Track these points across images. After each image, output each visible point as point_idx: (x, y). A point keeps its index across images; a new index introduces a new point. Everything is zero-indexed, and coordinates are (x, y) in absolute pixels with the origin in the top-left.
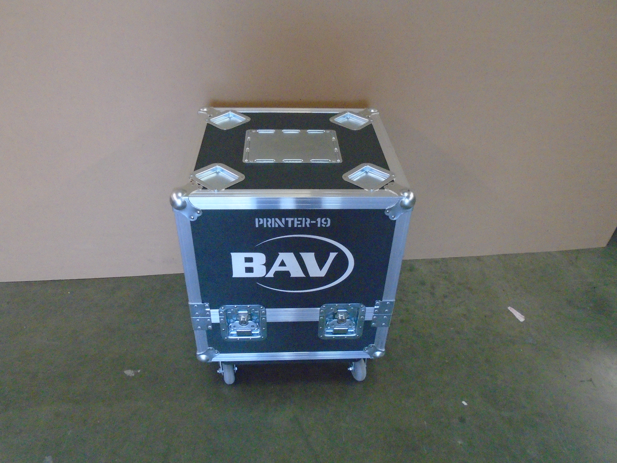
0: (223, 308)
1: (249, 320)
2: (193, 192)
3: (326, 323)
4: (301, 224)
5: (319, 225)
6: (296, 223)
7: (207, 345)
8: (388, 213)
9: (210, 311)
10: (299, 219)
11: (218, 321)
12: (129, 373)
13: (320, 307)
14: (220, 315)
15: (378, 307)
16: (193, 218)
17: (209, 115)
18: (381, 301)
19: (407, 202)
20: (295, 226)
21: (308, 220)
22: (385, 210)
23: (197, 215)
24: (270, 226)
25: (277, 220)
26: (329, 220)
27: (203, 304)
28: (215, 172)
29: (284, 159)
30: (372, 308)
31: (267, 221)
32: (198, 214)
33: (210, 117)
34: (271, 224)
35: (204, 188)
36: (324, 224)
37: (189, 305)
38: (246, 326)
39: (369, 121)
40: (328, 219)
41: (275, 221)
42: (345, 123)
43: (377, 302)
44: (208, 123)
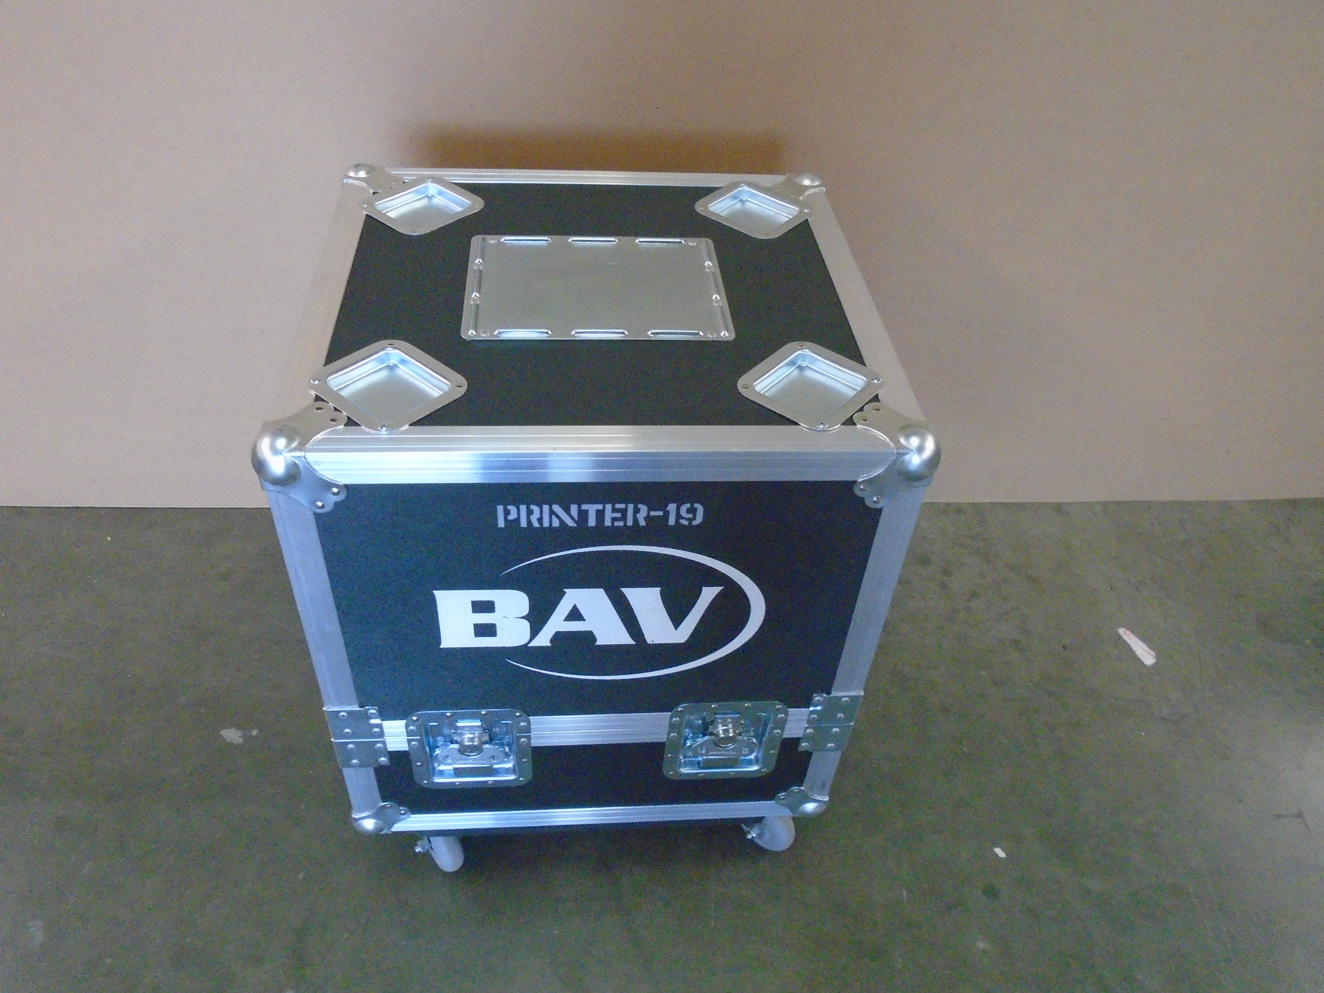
0: (415, 718)
1: (486, 743)
2: (319, 436)
3: (685, 743)
4: (624, 518)
5: (672, 521)
6: (609, 515)
7: (379, 798)
8: (862, 490)
9: (381, 724)
10: (618, 506)
11: (404, 747)
12: (232, 735)
13: (671, 712)
14: (409, 733)
15: (819, 708)
16: (323, 507)
17: (372, 191)
18: (827, 696)
19: (915, 461)
20: (608, 523)
21: (644, 509)
22: (855, 482)
23: (331, 500)
24: (536, 524)
25: (556, 508)
26: (700, 508)
27: (362, 709)
28: (384, 368)
29: (576, 329)
30: (805, 711)
31: (530, 512)
32: (334, 494)
33: (375, 195)
34: (540, 520)
35: (350, 422)
36: (686, 519)
37: (325, 713)
38: (477, 756)
39: (801, 212)
40: (696, 505)
41: (552, 513)
42: (735, 215)
43: (816, 697)
44: (367, 215)
